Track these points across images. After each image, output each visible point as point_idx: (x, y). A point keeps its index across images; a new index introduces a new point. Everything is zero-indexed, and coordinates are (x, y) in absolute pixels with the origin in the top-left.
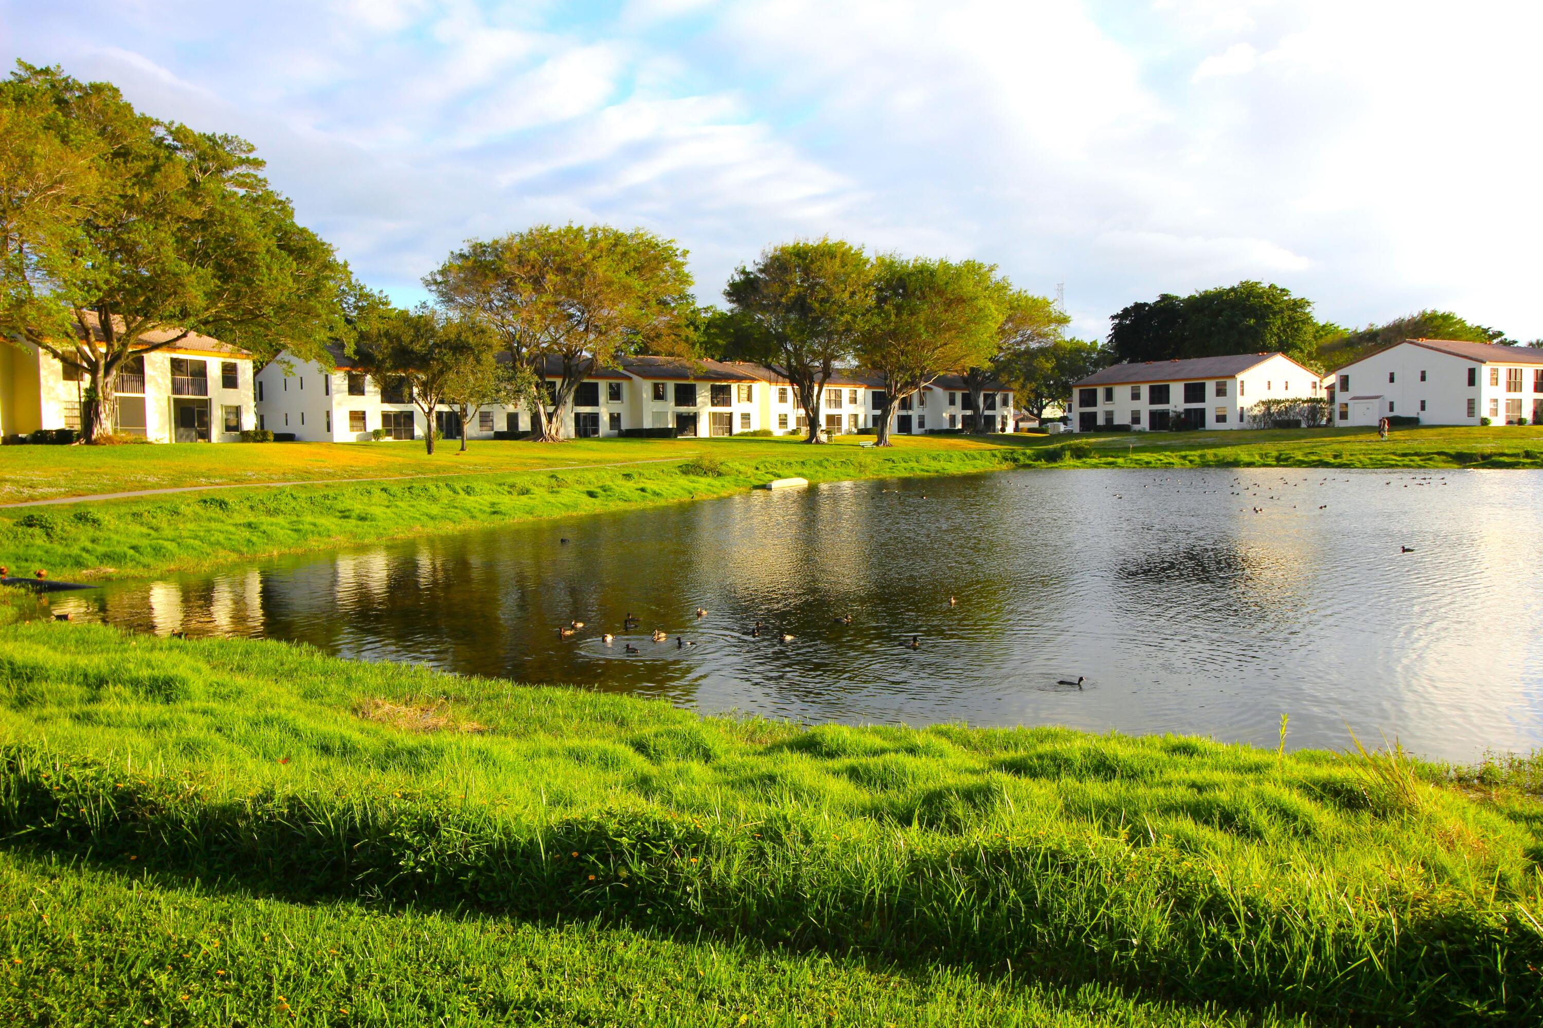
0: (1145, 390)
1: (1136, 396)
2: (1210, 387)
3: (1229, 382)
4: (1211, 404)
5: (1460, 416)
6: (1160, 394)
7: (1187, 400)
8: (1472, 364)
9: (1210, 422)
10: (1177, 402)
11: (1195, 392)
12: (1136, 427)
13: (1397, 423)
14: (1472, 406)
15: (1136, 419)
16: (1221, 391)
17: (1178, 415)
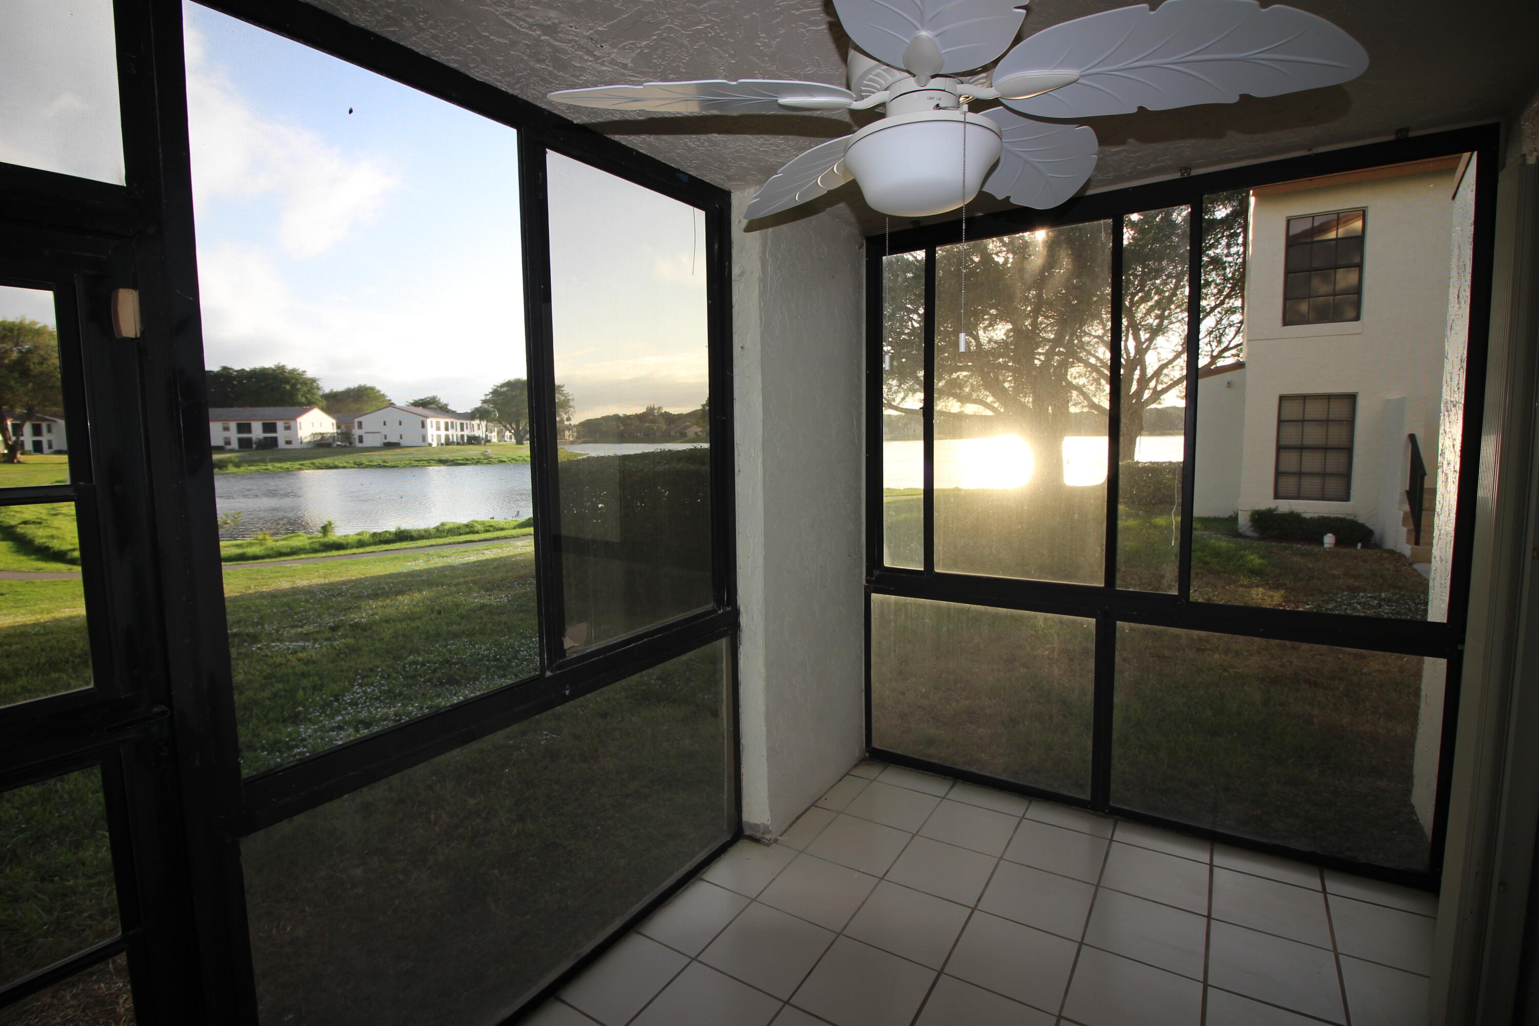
0: (233, 425)
1: (226, 429)
2: (280, 425)
3: (292, 423)
4: (281, 435)
5: (420, 442)
6: (244, 428)
7: (265, 431)
8: (423, 419)
9: (281, 444)
10: (257, 432)
11: (270, 427)
12: (228, 447)
13: (389, 445)
14: (424, 438)
15: (228, 442)
16: (288, 428)
17: (260, 441)
